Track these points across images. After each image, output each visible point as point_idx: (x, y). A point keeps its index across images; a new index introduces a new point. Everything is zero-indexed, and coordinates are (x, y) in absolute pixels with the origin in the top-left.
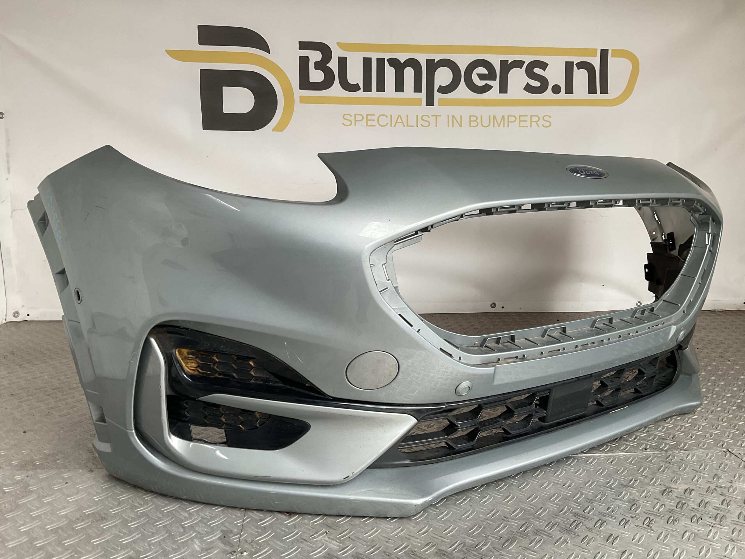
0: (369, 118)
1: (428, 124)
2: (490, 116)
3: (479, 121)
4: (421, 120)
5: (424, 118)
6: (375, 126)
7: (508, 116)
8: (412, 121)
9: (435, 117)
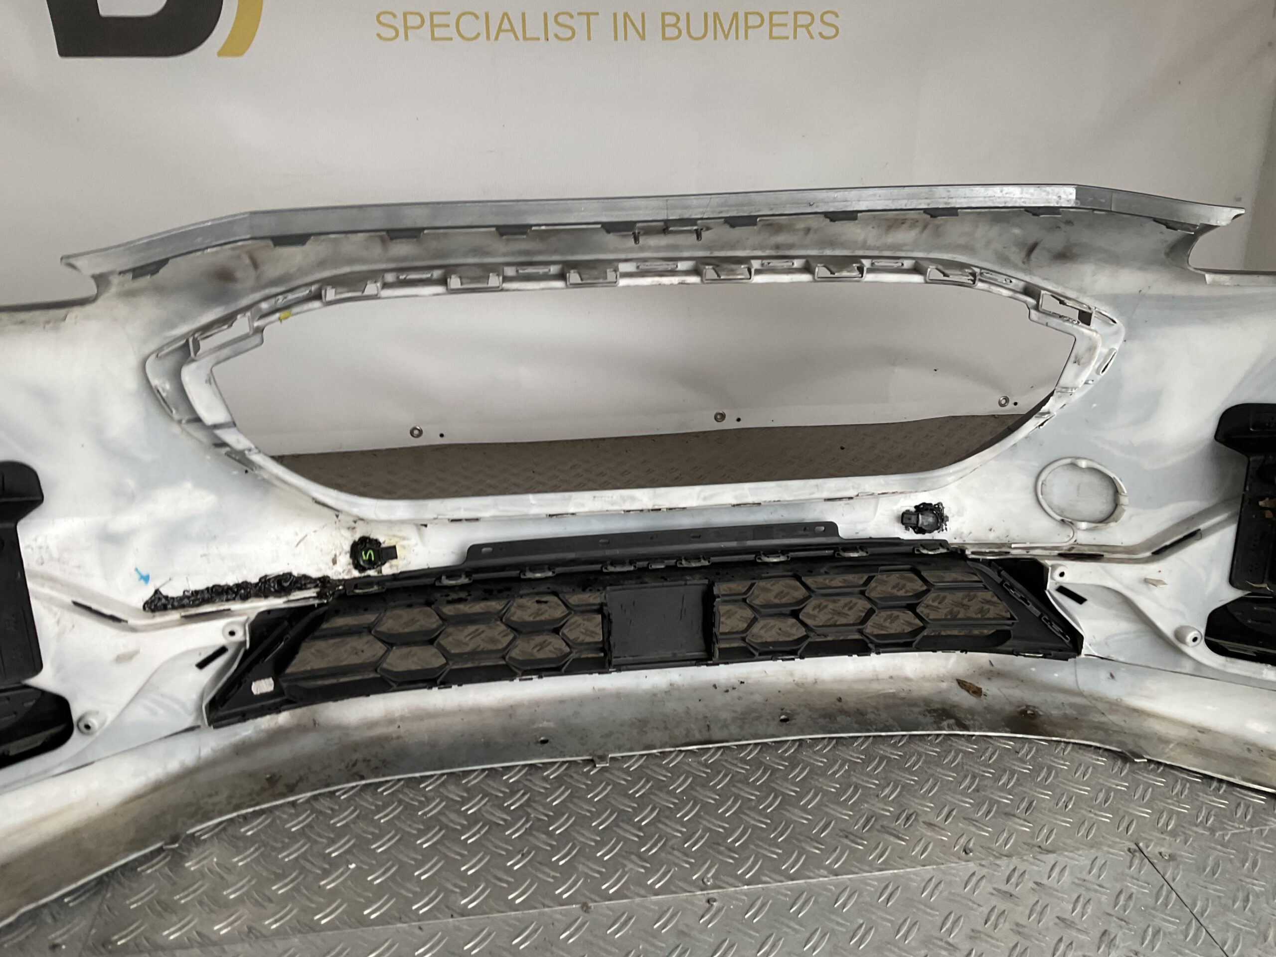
0: (437, 20)
1: (570, 34)
2: (706, 15)
3: (682, 24)
4: (554, 23)
5: (561, 19)
6: (451, 39)
7: (746, 14)
8: (535, 28)
9: (585, 17)
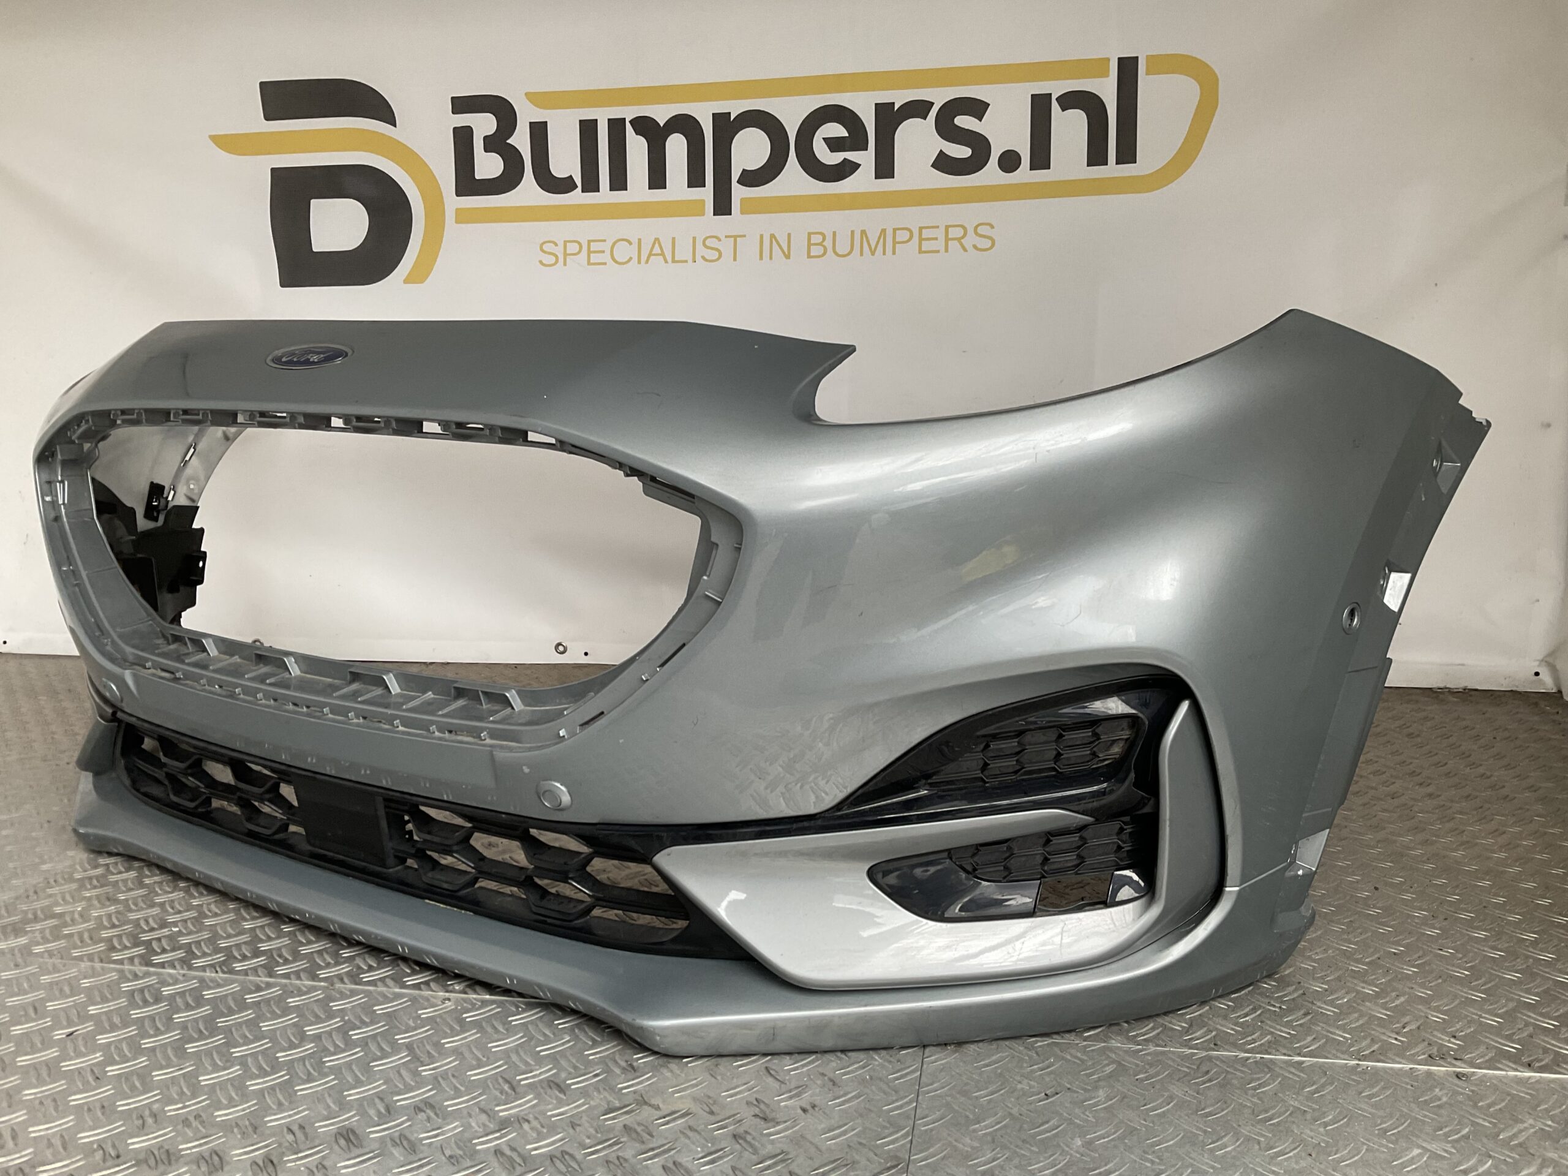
0: (594, 247)
1: (716, 255)
2: (853, 233)
3: (828, 243)
4: (702, 246)
5: (709, 242)
6: (605, 264)
8: (684, 251)
9: (732, 239)
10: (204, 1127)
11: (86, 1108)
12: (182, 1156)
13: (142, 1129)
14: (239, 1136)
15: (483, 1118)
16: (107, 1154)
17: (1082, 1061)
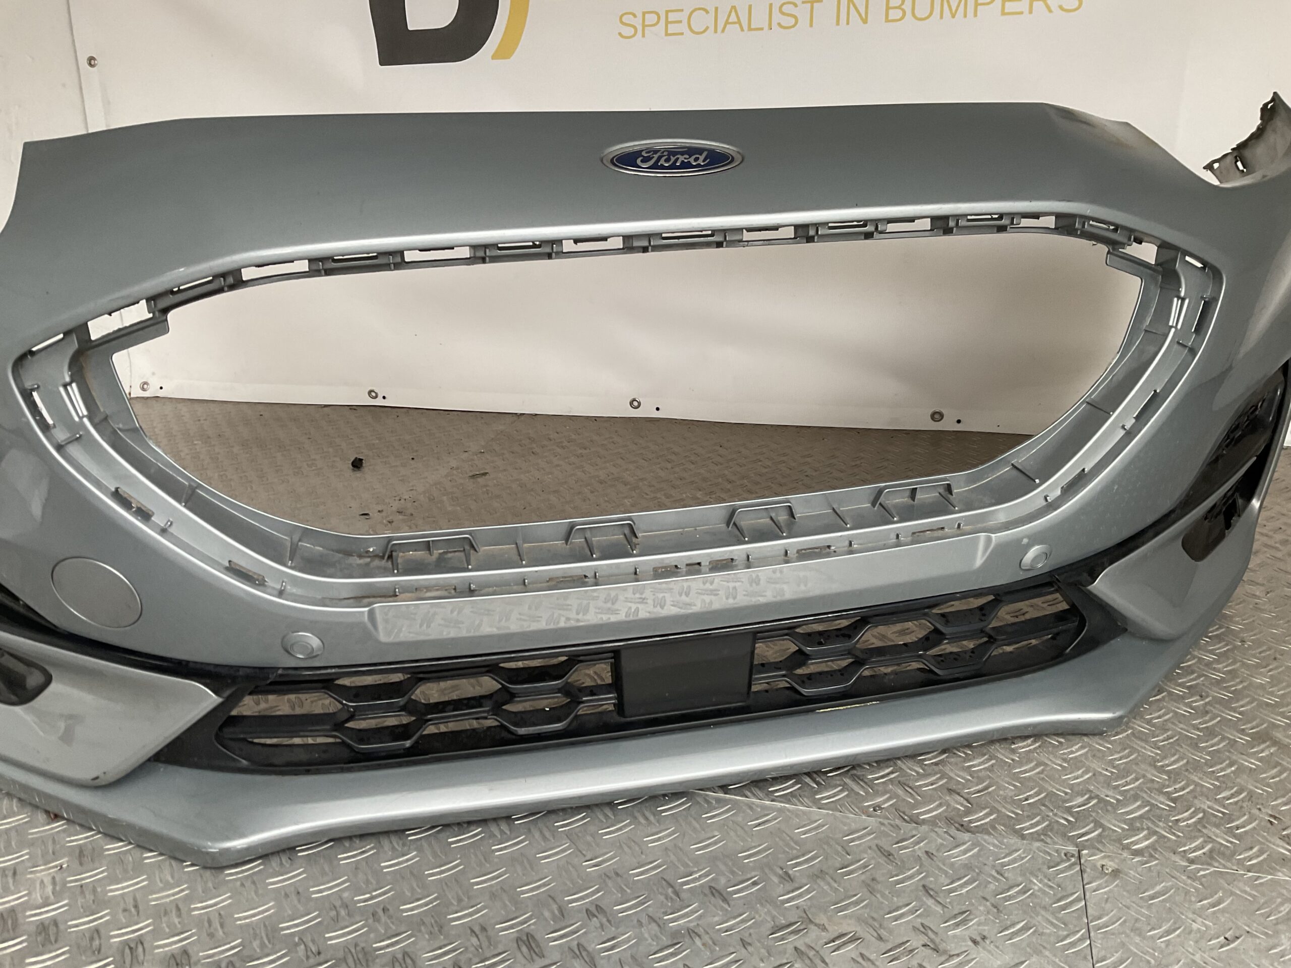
10: (393, 923)
11: (283, 893)
12: (378, 956)
13: (336, 923)
14: (427, 936)
15: (654, 926)
16: (309, 949)
17: (1254, 896)
